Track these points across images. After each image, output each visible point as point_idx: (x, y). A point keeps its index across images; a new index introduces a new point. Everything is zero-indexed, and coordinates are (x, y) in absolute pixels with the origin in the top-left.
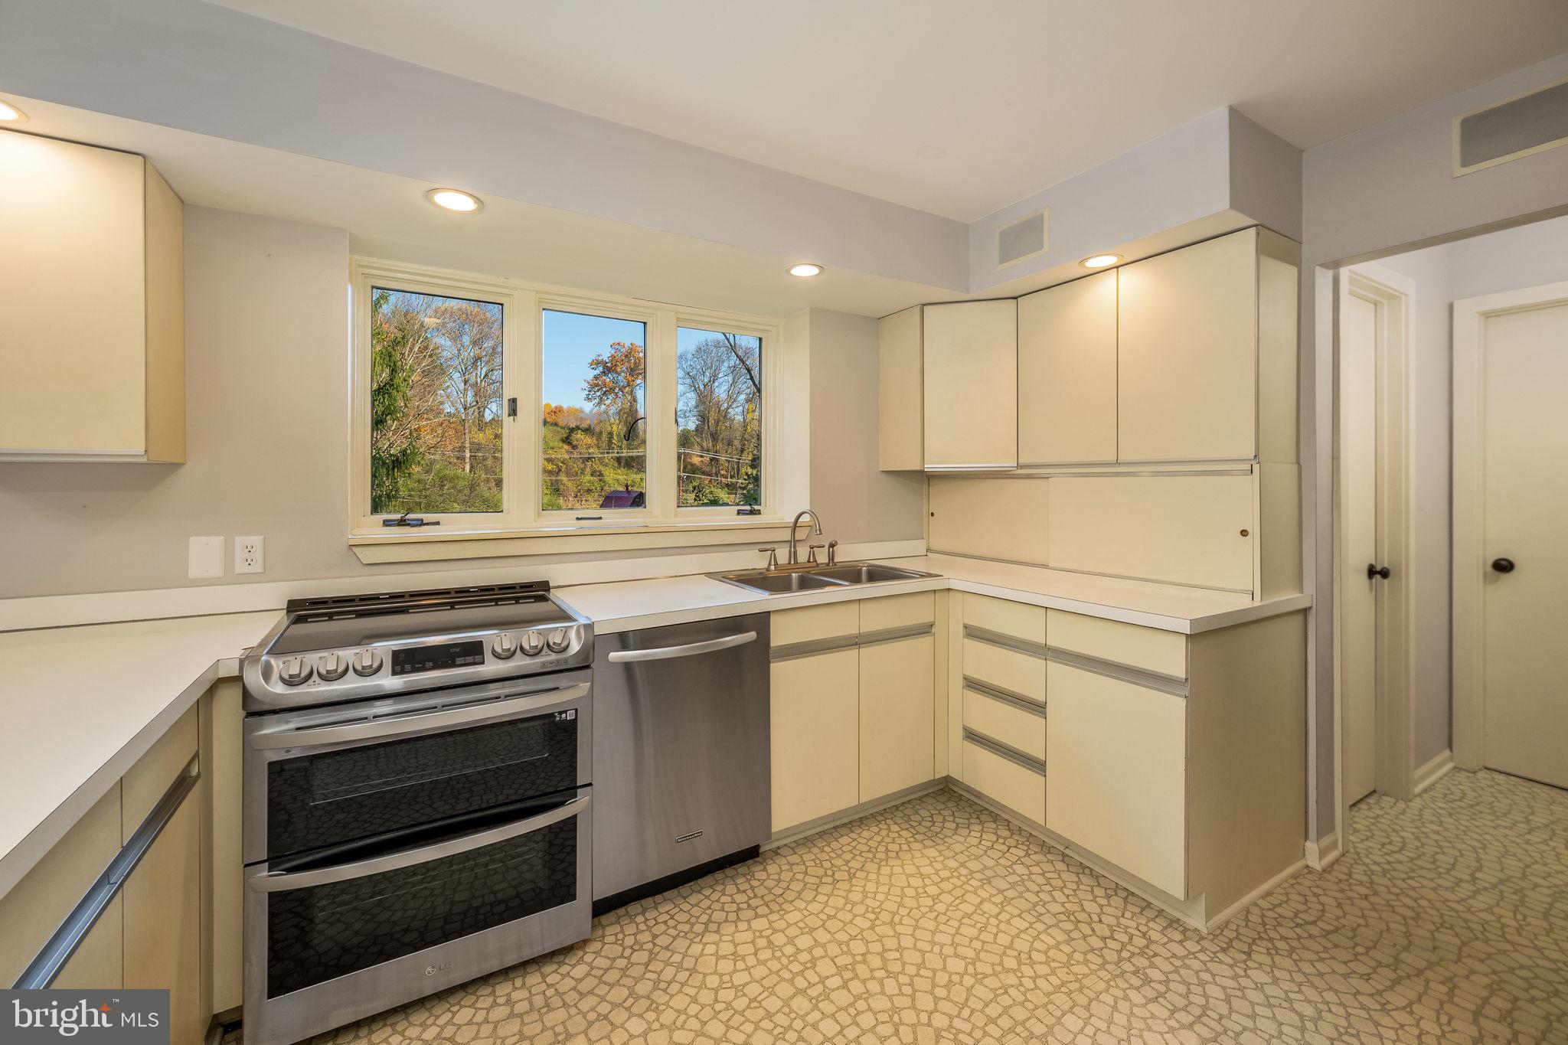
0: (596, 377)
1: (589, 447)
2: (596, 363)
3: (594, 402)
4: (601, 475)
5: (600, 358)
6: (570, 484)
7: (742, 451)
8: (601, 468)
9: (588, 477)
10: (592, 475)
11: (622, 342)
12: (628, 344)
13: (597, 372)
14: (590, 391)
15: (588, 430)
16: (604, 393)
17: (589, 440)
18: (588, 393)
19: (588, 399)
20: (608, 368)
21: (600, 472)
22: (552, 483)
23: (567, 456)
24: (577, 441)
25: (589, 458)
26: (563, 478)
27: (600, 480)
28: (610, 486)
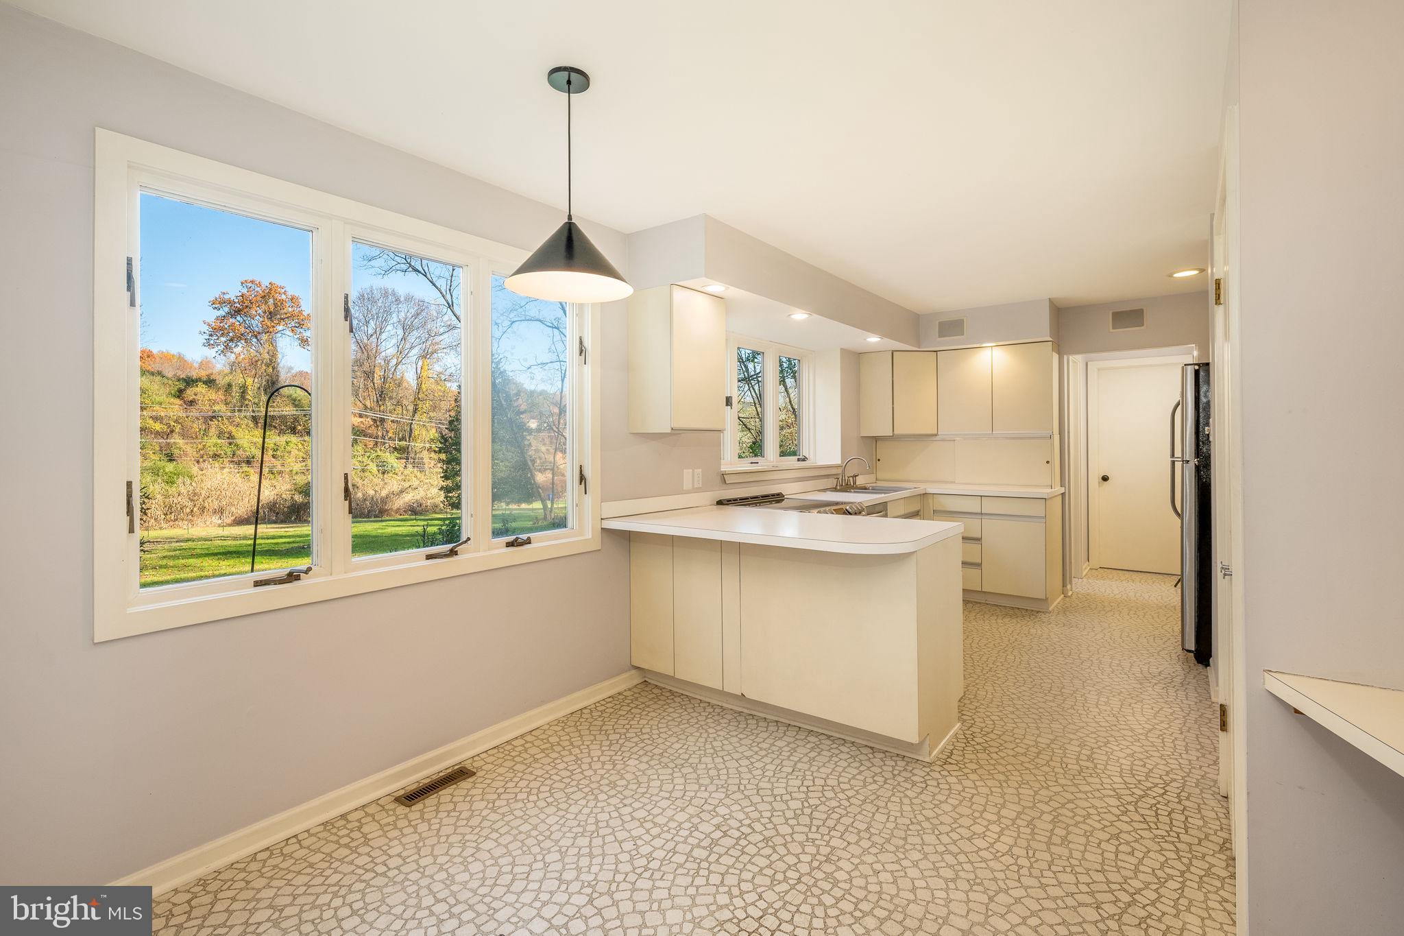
0: (223, 319)
1: (213, 402)
2: (218, 303)
3: (216, 349)
4: (231, 437)
5: (227, 297)
6: (188, 449)
7: (415, 411)
8: (233, 429)
9: (214, 440)
10: (219, 437)
11: (257, 279)
12: (265, 283)
13: (222, 313)
14: (211, 335)
15: (210, 382)
16: (231, 340)
17: (212, 395)
18: (208, 337)
19: (208, 344)
20: (239, 309)
21: (230, 433)
22: (161, 447)
23: (182, 414)
24: (196, 395)
25: (214, 417)
26: (177, 440)
27: (230, 444)
28: (245, 451)
